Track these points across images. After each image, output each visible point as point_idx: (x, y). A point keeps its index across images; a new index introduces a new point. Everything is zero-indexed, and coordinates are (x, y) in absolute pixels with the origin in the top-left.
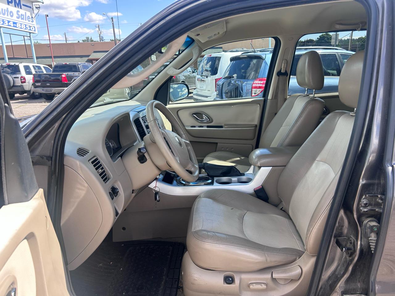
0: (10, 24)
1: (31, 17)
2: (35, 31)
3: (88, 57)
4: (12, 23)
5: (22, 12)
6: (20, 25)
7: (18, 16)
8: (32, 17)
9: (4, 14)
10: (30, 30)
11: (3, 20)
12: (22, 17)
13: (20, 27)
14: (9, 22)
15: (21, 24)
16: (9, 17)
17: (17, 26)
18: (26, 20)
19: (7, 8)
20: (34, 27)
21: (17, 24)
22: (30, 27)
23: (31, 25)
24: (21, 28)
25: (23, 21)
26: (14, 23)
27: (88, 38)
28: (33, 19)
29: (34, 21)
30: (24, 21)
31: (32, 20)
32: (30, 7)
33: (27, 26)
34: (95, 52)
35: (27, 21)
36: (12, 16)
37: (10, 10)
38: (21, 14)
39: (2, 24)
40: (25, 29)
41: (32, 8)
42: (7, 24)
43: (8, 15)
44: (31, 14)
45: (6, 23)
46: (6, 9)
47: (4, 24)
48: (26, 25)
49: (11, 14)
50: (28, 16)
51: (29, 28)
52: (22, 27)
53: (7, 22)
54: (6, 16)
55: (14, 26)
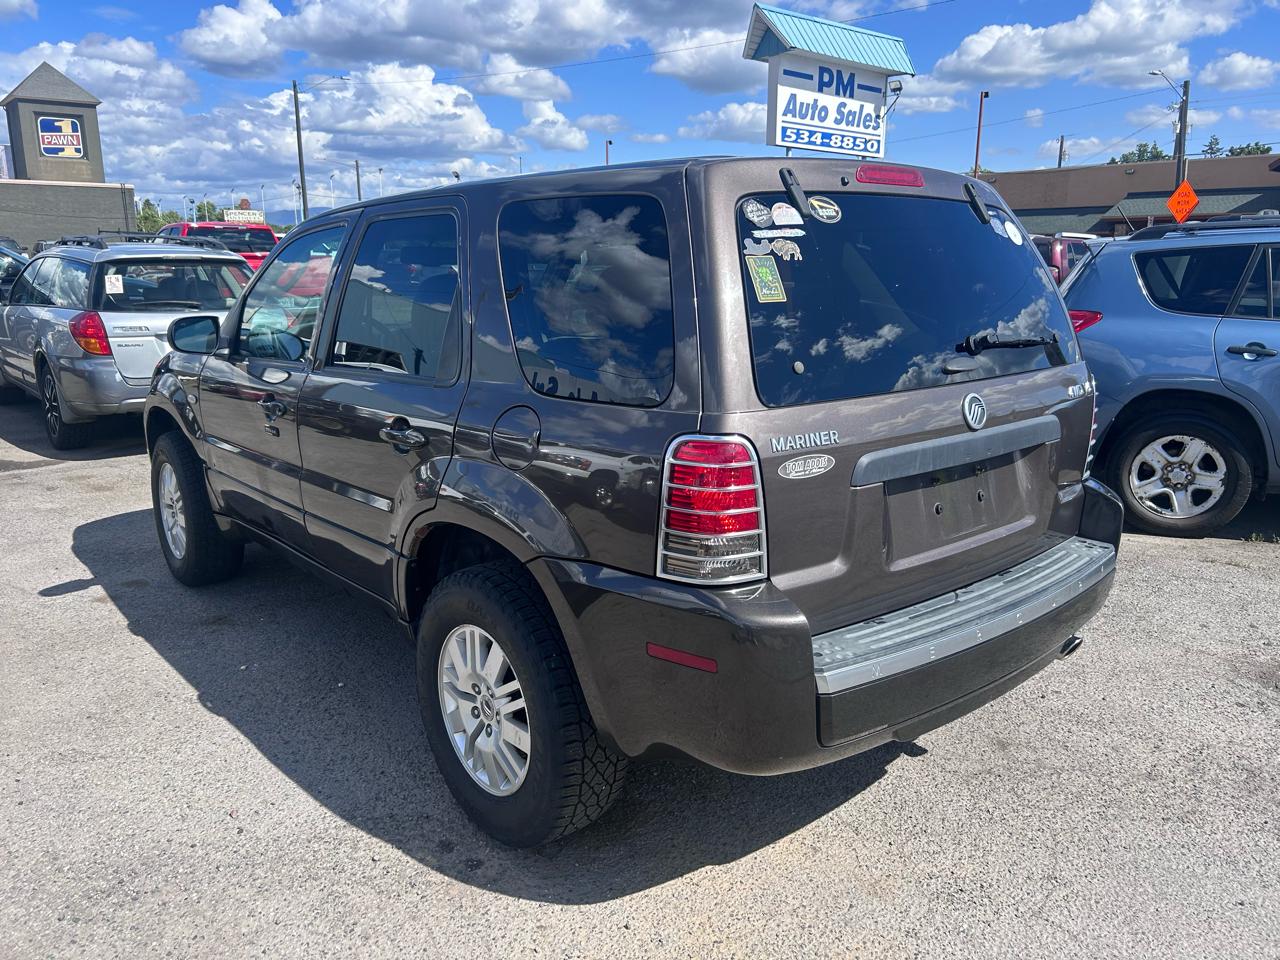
0: (813, 139)
1: (874, 116)
2: (878, 151)
3: (1104, 213)
4: (819, 135)
5: (853, 105)
6: (840, 138)
7: (839, 117)
8: (878, 117)
9: (803, 117)
10: (865, 150)
11: (798, 130)
12: (851, 118)
13: (839, 144)
14: (812, 133)
15: (843, 137)
16: (816, 122)
17: (832, 143)
18: (858, 126)
19: (816, 101)
20: (879, 142)
21: (833, 138)
22: (866, 142)
23: (868, 137)
24: (841, 147)
25: (850, 128)
26: (826, 136)
27: (1142, 149)
28: (880, 121)
29: (881, 125)
30: (855, 129)
31: (876, 122)
32: (878, 90)
33: (857, 142)
34: (1131, 196)
35: (861, 129)
36: (822, 119)
37: (820, 105)
38: (850, 112)
39: (793, 142)
40: (852, 149)
41: (883, 90)
42: (807, 140)
43: (812, 118)
44: (877, 109)
45: (803, 139)
46: (812, 102)
47: (799, 140)
48: (855, 138)
49: (823, 114)
50: (869, 115)
51: (862, 146)
52: (844, 145)
53: (807, 134)
54: (807, 121)
55: (822, 144)
